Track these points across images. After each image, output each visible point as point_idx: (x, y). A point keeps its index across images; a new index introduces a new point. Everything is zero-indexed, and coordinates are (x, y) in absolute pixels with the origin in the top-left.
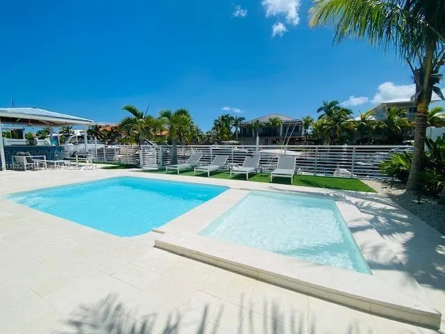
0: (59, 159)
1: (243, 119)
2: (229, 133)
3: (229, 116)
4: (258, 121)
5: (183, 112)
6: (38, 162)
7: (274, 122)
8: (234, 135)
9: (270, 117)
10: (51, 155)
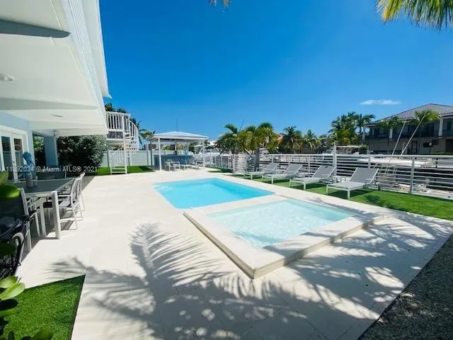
0: (188, 164)
1: (371, 117)
2: (352, 135)
3: (354, 115)
4: (396, 118)
5: (266, 125)
6: (175, 165)
7: (424, 116)
8: (360, 137)
9: (417, 110)
10: (183, 161)
